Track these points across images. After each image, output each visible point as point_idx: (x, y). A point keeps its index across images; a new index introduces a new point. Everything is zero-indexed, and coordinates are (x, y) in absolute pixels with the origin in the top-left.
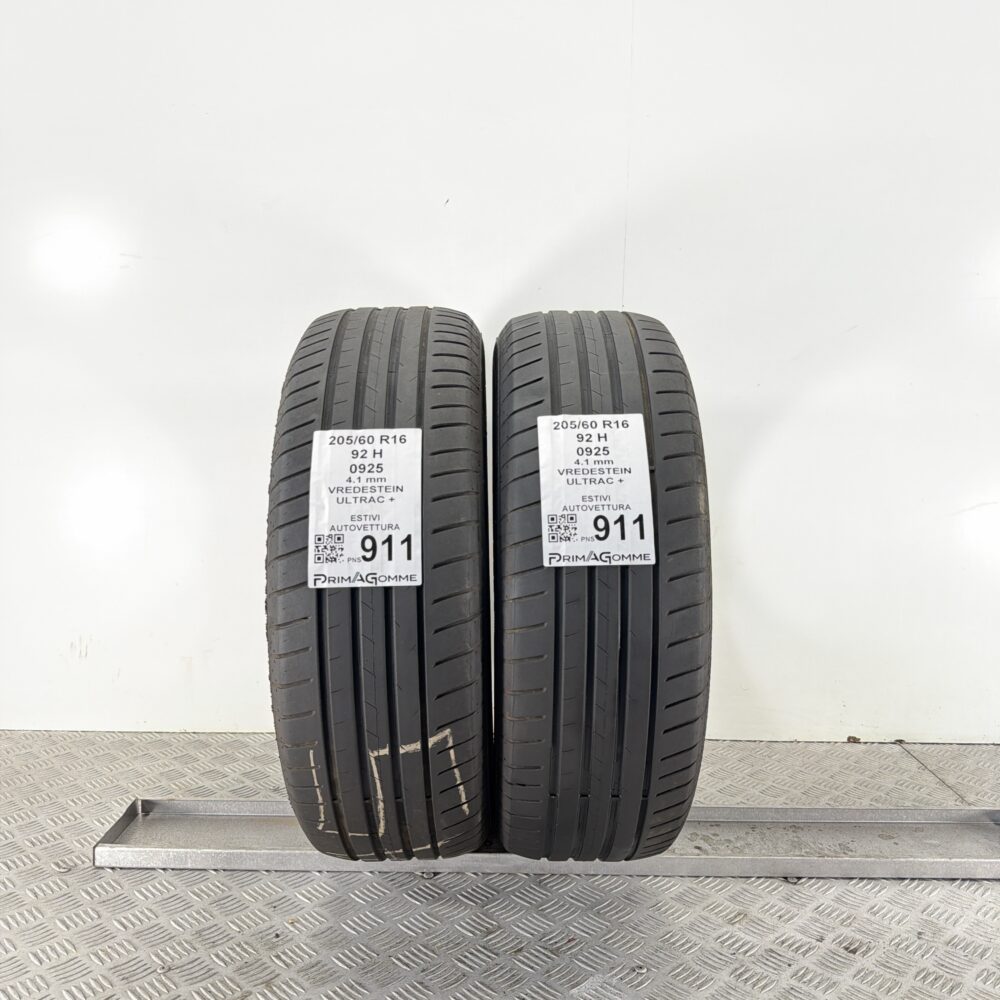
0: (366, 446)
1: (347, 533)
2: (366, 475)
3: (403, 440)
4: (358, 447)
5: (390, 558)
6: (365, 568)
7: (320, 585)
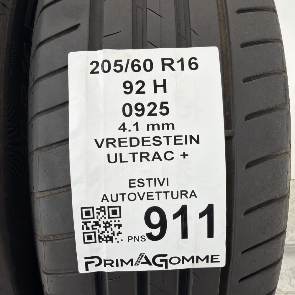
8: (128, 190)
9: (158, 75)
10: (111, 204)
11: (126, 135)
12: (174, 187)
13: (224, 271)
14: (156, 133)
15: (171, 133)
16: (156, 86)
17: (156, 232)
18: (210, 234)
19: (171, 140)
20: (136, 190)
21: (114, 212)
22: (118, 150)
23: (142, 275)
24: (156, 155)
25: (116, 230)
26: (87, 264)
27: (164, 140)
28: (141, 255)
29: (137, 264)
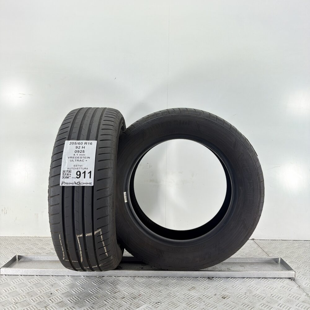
0: (80, 145)
1: (72, 170)
2: (79, 153)
3: (91, 144)
4: (78, 145)
5: (85, 178)
6: (77, 180)
7: (63, 185)
8: (73, 167)
9: (83, 145)
10: (70, 170)
11: (75, 156)
12: (84, 167)
13: (93, 187)
14: (81, 156)
15: (84, 156)
16: (82, 147)
17: (78, 177)
18: (90, 178)
19: (84, 158)
20: (75, 167)
21: (70, 172)
22: (73, 159)
23: (73, 187)
24: (80, 160)
25: (70, 176)
26: (62, 183)
27: (82, 158)
28: (75, 182)
29: (73, 184)
